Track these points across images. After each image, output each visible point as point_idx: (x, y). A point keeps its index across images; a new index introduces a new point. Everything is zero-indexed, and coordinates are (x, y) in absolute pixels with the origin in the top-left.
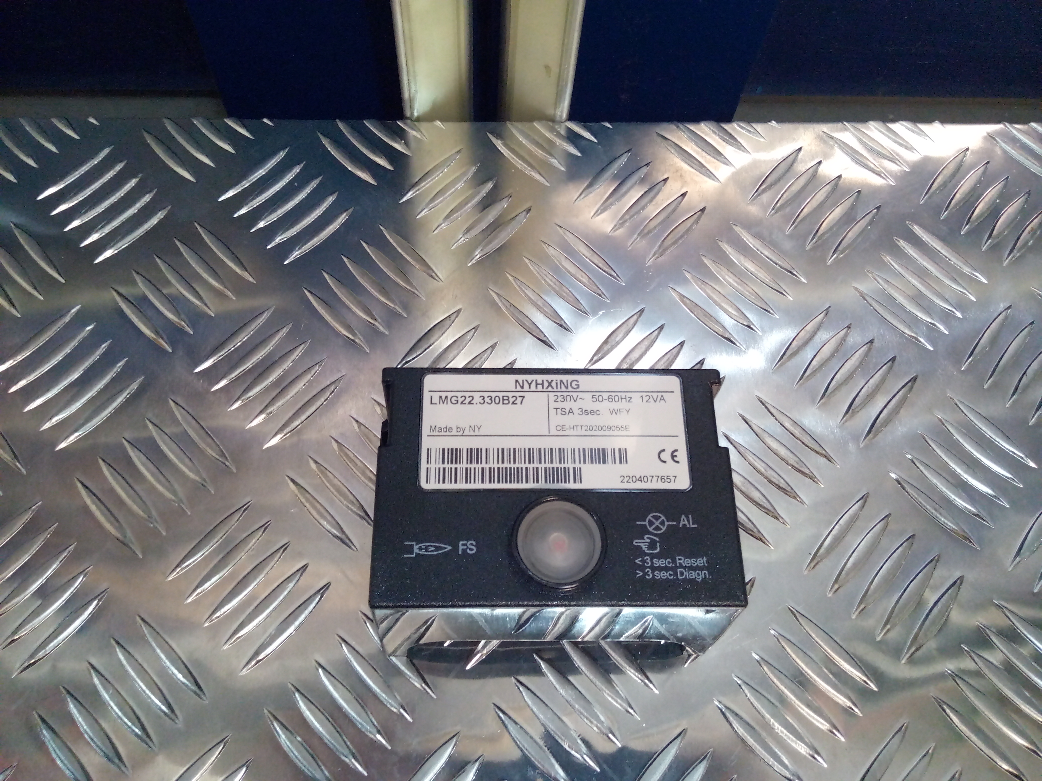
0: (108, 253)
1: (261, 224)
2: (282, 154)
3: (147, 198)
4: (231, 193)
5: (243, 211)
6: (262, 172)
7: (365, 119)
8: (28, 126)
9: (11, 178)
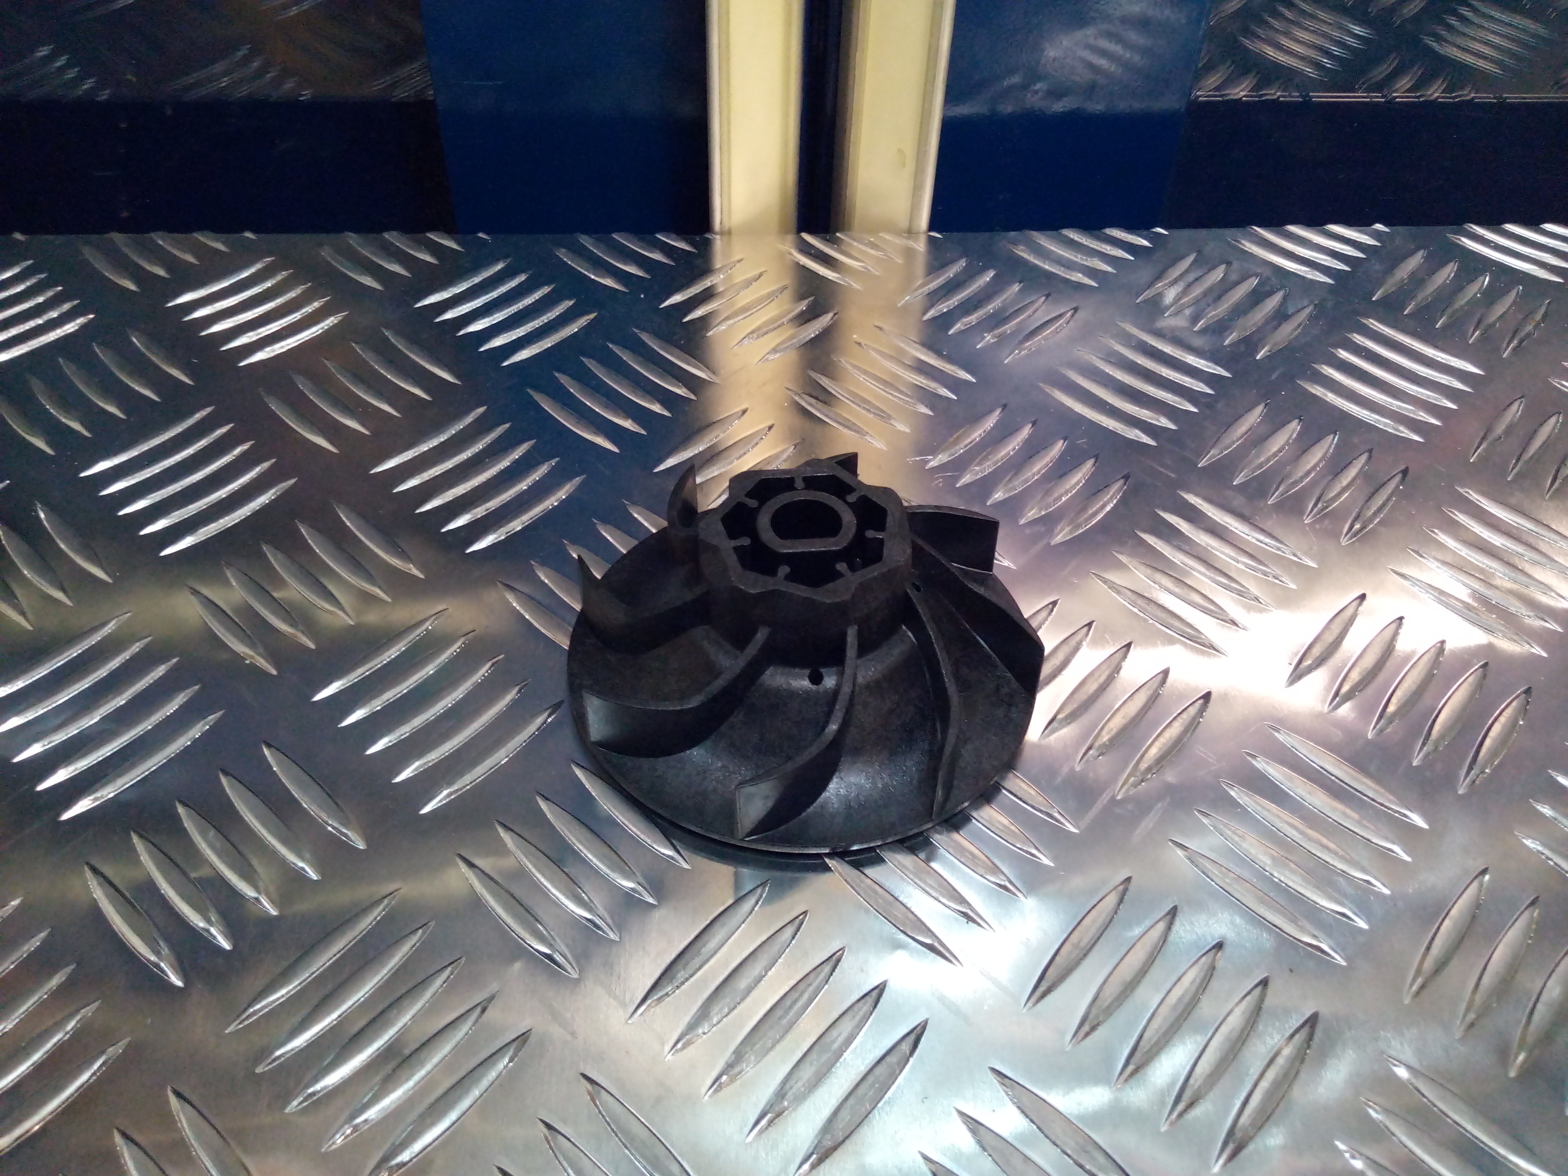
0: (259, 357)
1: (472, 329)
2: (499, 266)
3: (317, 304)
4: (433, 299)
5: (449, 316)
6: (476, 280)
7: (616, 232)
8: (161, 240)
9: (133, 287)
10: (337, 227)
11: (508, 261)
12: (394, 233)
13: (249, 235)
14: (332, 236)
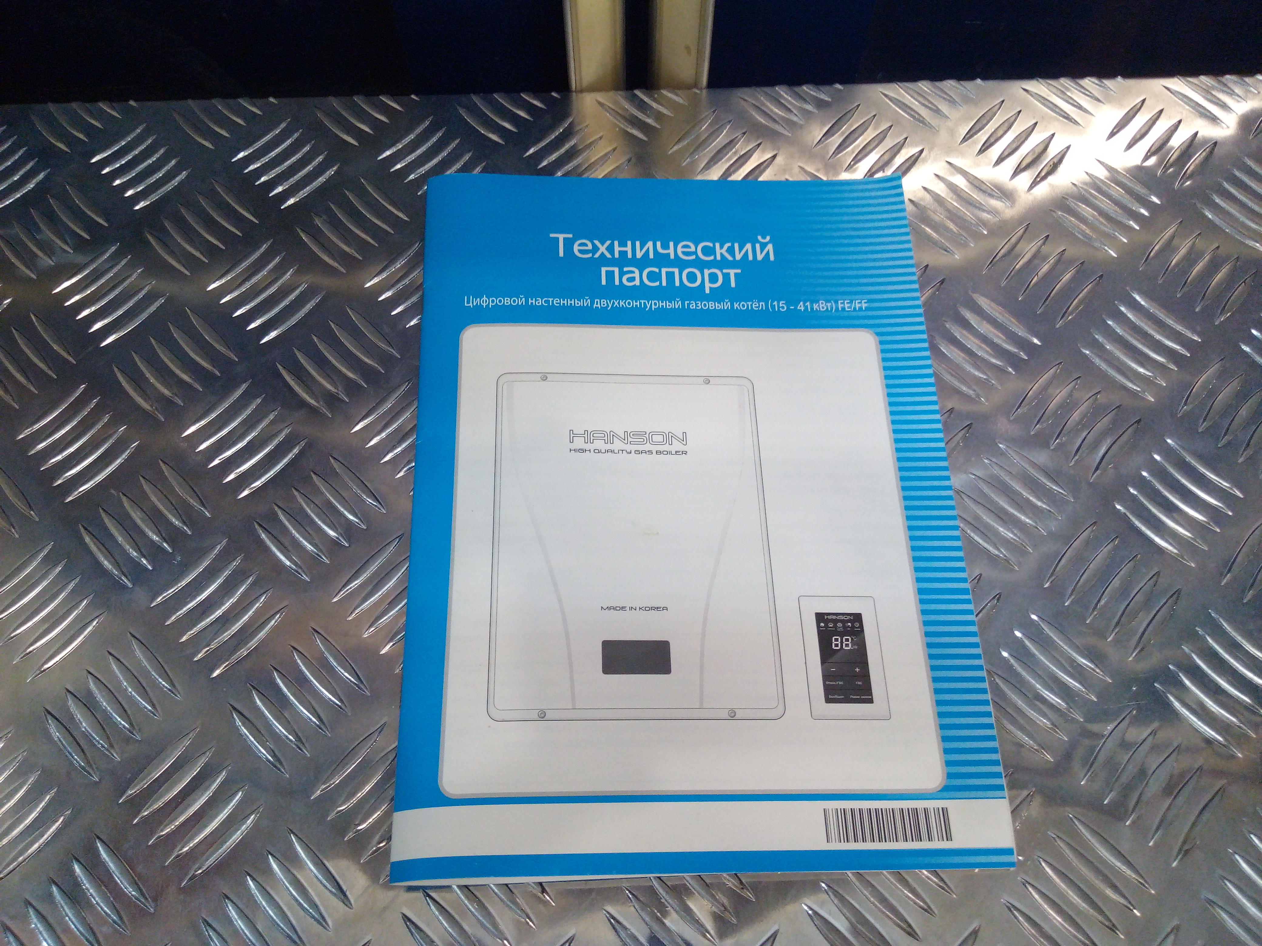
0: (291, 201)
1: (412, 177)
2: (427, 123)
3: (320, 158)
4: (388, 153)
5: (398, 166)
6: (412, 136)
7: (496, 92)
8: (219, 104)
9: (210, 146)
10: (325, 93)
11: (430, 119)
12: (360, 97)
13: (272, 100)
14: (322, 99)
